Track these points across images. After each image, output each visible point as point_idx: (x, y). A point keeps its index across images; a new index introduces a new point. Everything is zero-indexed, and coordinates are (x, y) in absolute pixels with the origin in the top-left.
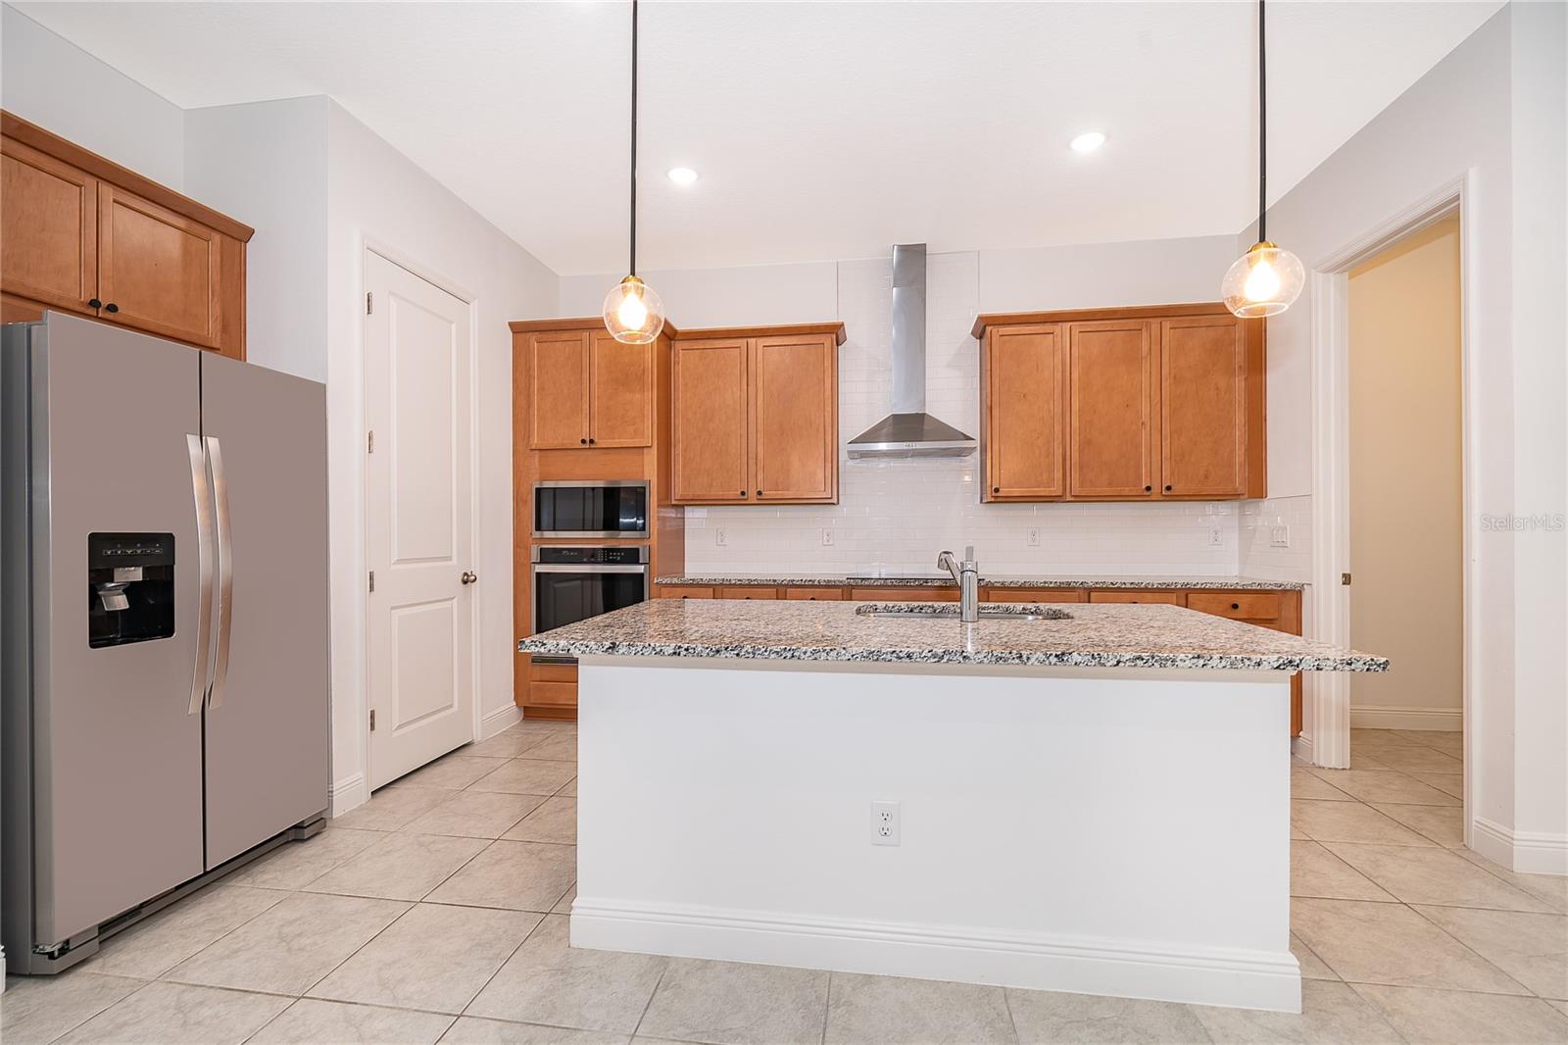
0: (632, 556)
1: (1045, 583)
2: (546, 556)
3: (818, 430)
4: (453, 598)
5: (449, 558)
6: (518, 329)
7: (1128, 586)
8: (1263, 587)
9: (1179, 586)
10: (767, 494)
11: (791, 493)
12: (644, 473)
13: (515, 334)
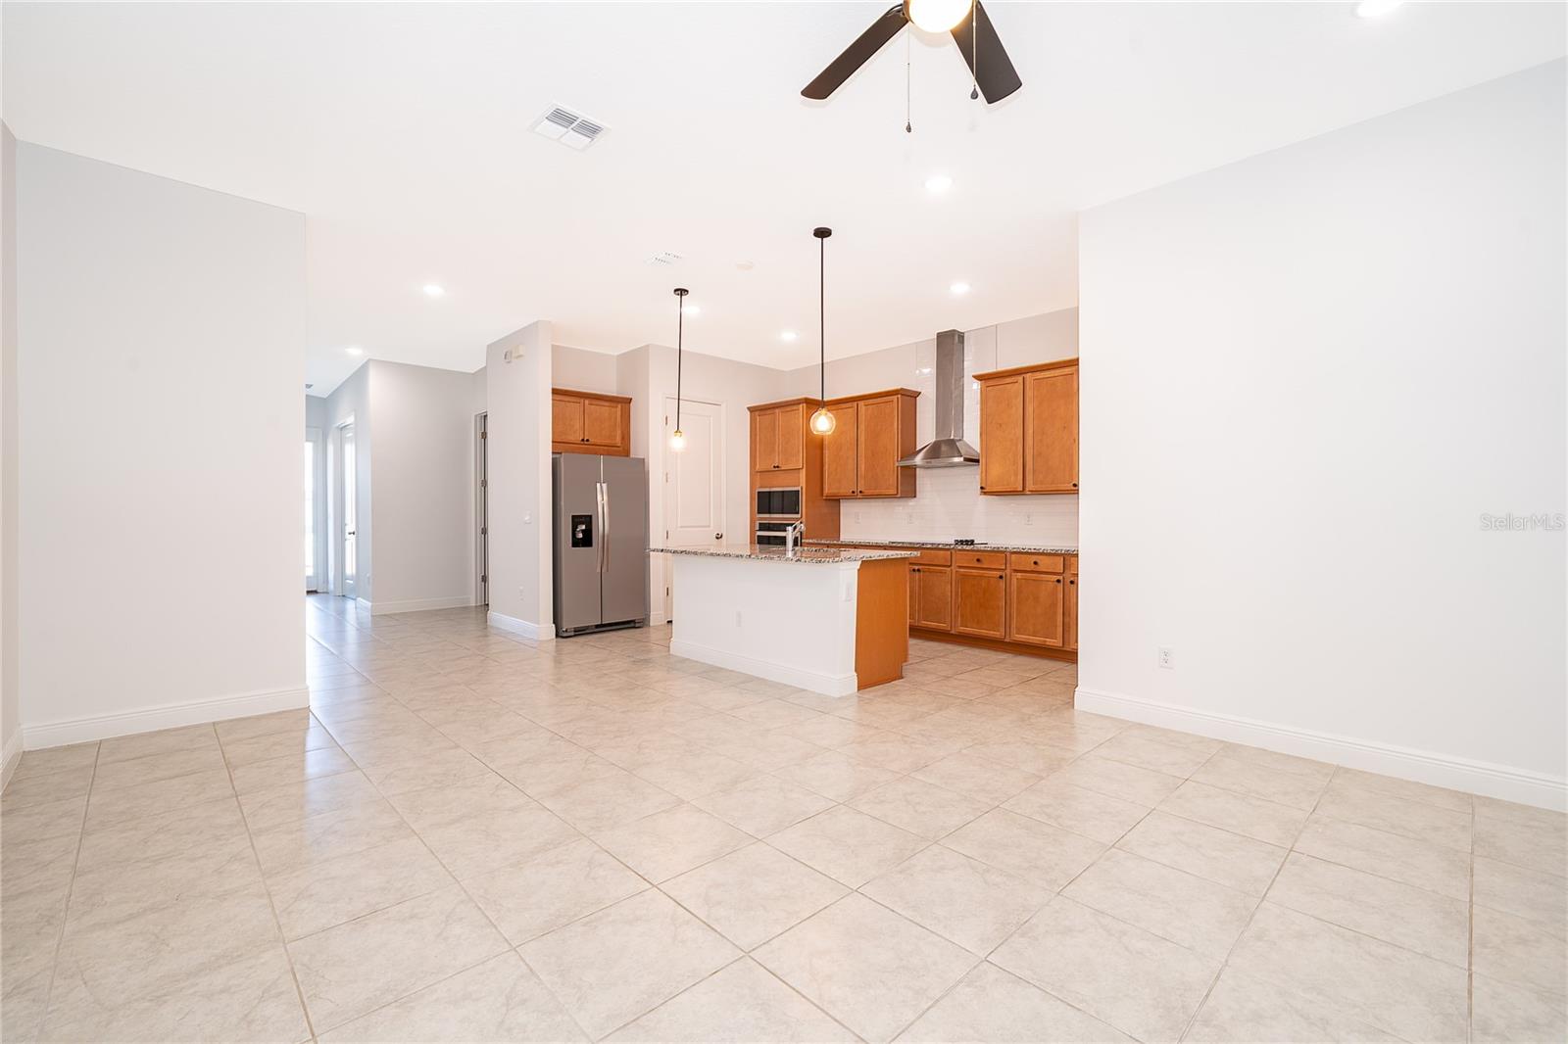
2: (763, 527)
3: (889, 453)
5: (709, 526)
6: (752, 410)
7: (1032, 551)
10: (867, 492)
11: (877, 492)
12: (800, 483)
13: (751, 412)
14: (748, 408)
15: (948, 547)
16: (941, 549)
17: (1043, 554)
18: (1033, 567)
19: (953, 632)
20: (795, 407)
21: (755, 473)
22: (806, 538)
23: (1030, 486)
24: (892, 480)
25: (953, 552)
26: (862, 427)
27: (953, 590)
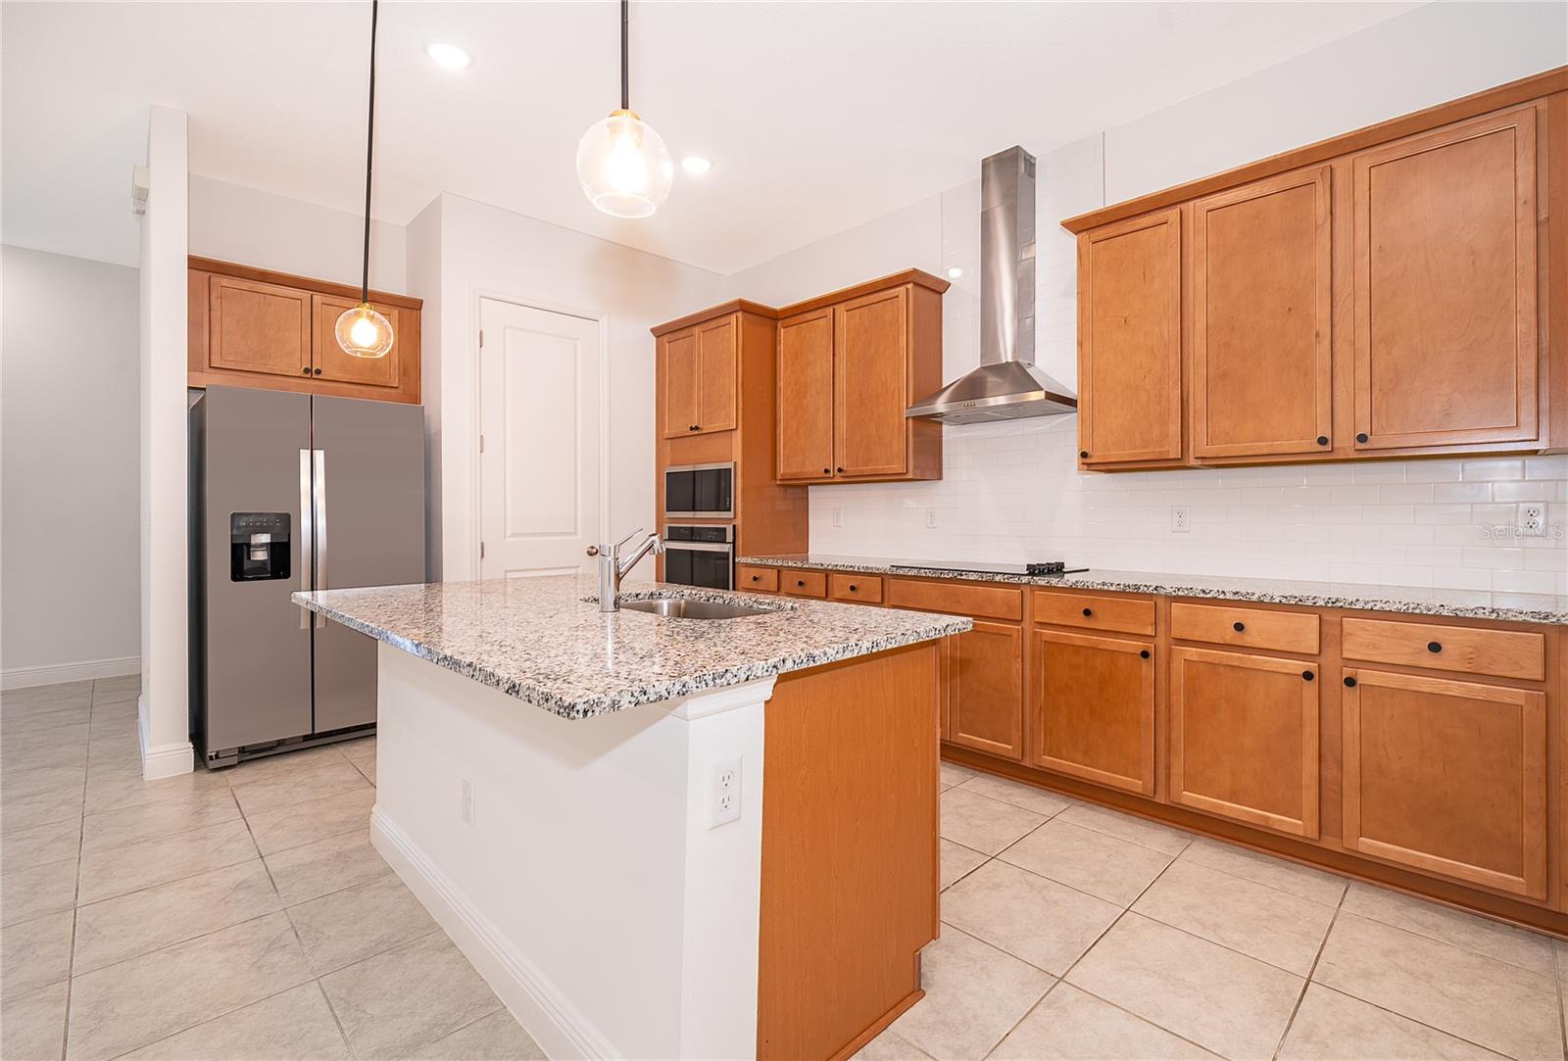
0: (719, 536)
1: (1104, 584)
2: (675, 534)
3: (893, 396)
4: (578, 567)
5: (575, 533)
6: (658, 333)
7: (1229, 596)
8: (1502, 616)
9: (1322, 603)
10: (850, 469)
11: (869, 469)
12: (732, 455)
13: (657, 337)
14: (652, 330)
15: (1015, 580)
16: (1000, 584)
17: (1260, 605)
18: (1230, 635)
19: (1027, 763)
20: (722, 321)
21: (664, 440)
22: (743, 556)
23: (1199, 444)
24: (898, 445)
25: (1027, 591)
26: (842, 351)
27: (1027, 673)
